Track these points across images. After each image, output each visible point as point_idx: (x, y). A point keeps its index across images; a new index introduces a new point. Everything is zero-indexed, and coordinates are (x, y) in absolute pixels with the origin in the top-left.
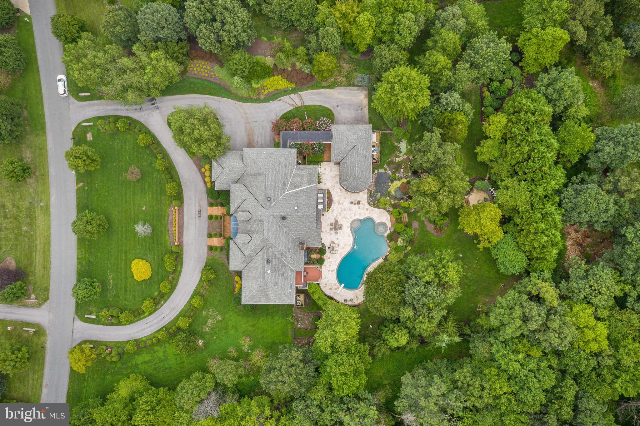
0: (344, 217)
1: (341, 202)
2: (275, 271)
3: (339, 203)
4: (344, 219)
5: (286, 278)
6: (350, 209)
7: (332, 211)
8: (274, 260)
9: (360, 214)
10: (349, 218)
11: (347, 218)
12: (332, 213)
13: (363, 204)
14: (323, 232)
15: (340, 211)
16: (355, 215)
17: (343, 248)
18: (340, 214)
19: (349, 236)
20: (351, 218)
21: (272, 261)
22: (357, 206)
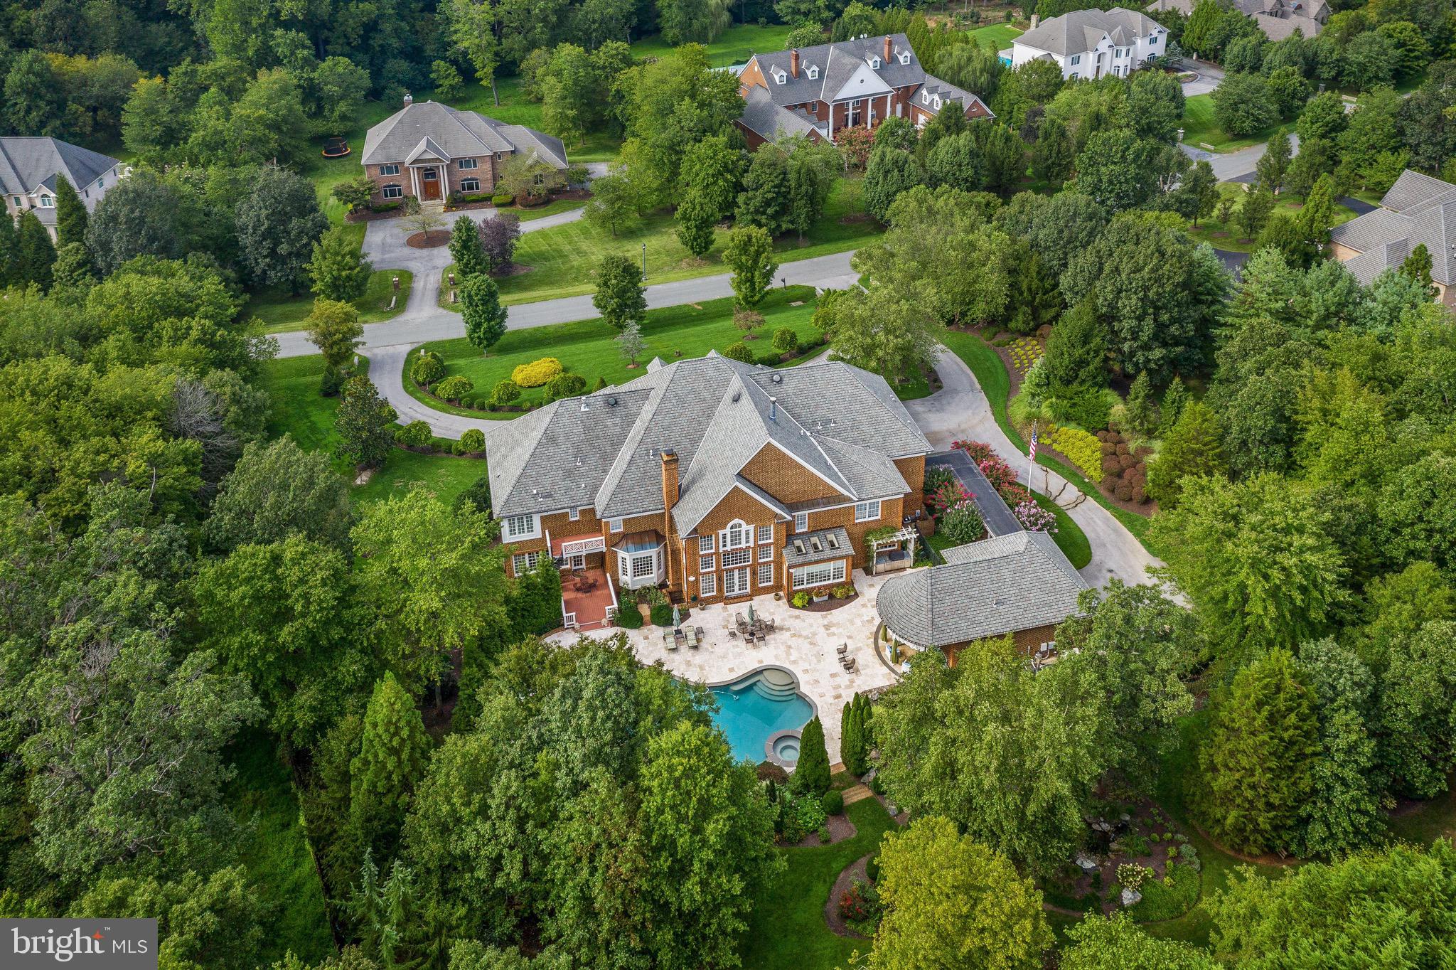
0: (790, 647)
1: (833, 630)
2: (588, 429)
3: (827, 627)
4: (783, 648)
5: (570, 473)
6: (820, 656)
7: (797, 617)
8: (618, 420)
9: (817, 682)
10: (792, 658)
11: (788, 654)
12: (791, 617)
13: (852, 681)
14: (725, 609)
15: (804, 633)
16: (806, 671)
17: (688, 663)
18: (794, 635)
19: (731, 670)
20: (794, 662)
21: (614, 415)
22: (839, 668)
